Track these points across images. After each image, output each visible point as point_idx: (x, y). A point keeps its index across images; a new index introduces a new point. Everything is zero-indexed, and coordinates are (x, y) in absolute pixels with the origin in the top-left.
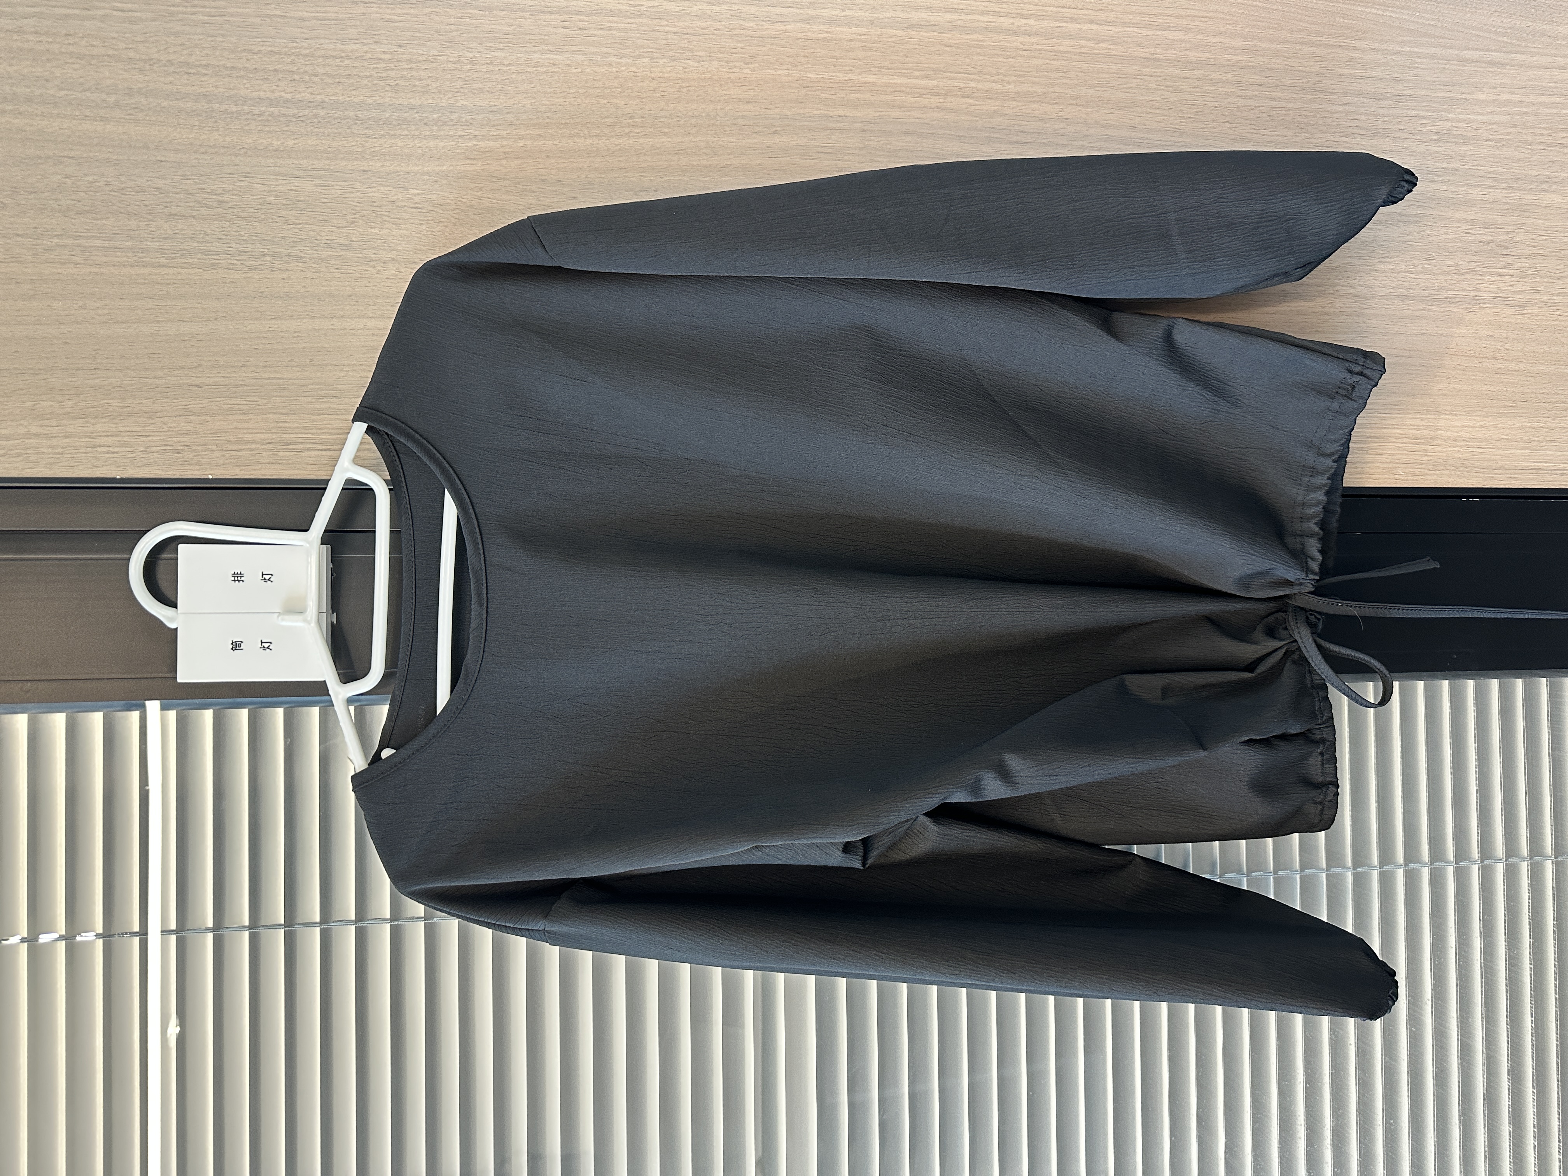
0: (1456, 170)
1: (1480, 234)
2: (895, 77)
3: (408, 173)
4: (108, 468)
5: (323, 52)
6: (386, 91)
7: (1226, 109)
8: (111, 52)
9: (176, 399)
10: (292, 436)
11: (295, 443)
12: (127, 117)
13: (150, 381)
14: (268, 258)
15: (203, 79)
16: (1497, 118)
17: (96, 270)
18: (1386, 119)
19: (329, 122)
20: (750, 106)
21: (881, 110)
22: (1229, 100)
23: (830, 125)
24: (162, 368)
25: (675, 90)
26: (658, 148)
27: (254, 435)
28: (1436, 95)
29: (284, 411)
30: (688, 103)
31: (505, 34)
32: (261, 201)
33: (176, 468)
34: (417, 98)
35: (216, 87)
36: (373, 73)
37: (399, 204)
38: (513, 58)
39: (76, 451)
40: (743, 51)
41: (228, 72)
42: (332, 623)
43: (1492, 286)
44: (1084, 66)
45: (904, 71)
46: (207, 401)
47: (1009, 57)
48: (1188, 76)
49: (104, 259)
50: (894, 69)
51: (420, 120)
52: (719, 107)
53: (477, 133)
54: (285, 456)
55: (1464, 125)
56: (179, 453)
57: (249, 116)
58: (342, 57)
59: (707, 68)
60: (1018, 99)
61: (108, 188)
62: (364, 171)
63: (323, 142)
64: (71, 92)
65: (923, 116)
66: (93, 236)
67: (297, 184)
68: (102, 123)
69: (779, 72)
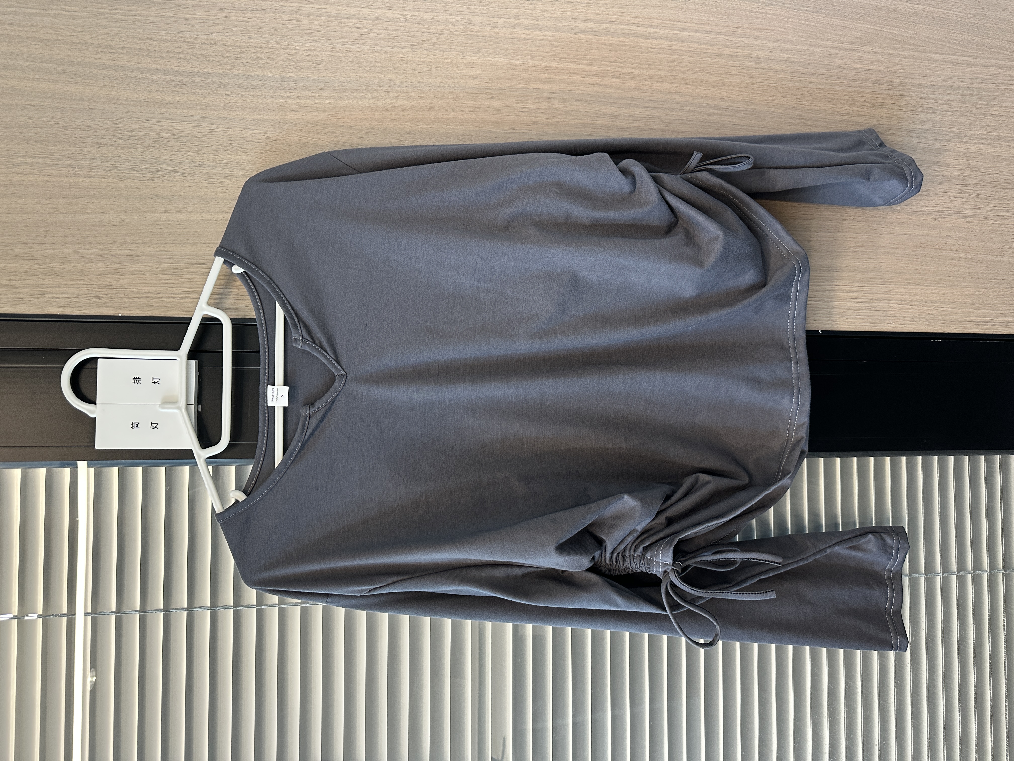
0: (927, 130)
1: (942, 171)
2: (570, 64)
3: (254, 119)
4: (52, 308)
5: (199, 41)
6: (240, 67)
7: (781, 89)
8: (60, 38)
9: (98, 263)
10: (174, 289)
11: (176, 294)
12: (70, 80)
13: (81, 252)
14: (161, 173)
15: (120, 56)
16: (952, 98)
17: (48, 179)
18: (884, 97)
19: (202, 86)
20: (476, 81)
21: (561, 85)
22: (784, 82)
23: (528, 94)
24: (90, 243)
25: (428, 69)
26: (416, 107)
27: (149, 288)
28: (915, 82)
29: (169, 273)
30: (436, 78)
31: (318, 31)
32: (157, 136)
33: (98, 309)
34: (260, 71)
35: (129, 62)
36: (232, 54)
37: (247, 139)
38: (323, 46)
39: (31, 297)
40: (473, 45)
41: (137, 52)
42: (198, 411)
43: (949, 204)
44: (691, 59)
45: (576, 60)
46: (118, 265)
47: (643, 52)
48: (757, 67)
49: (53, 172)
50: (569, 59)
51: (262, 86)
52: (456, 81)
53: (299, 95)
54: (170, 302)
55: (933, 101)
56: (99, 299)
57: (150, 81)
58: (211, 44)
59: (449, 56)
60: (649, 80)
61: (57, 126)
62: (225, 117)
63: (198, 98)
64: (33, 63)
65: (587, 89)
66: (46, 157)
67: (180, 125)
68: (53, 83)
69: (496, 59)
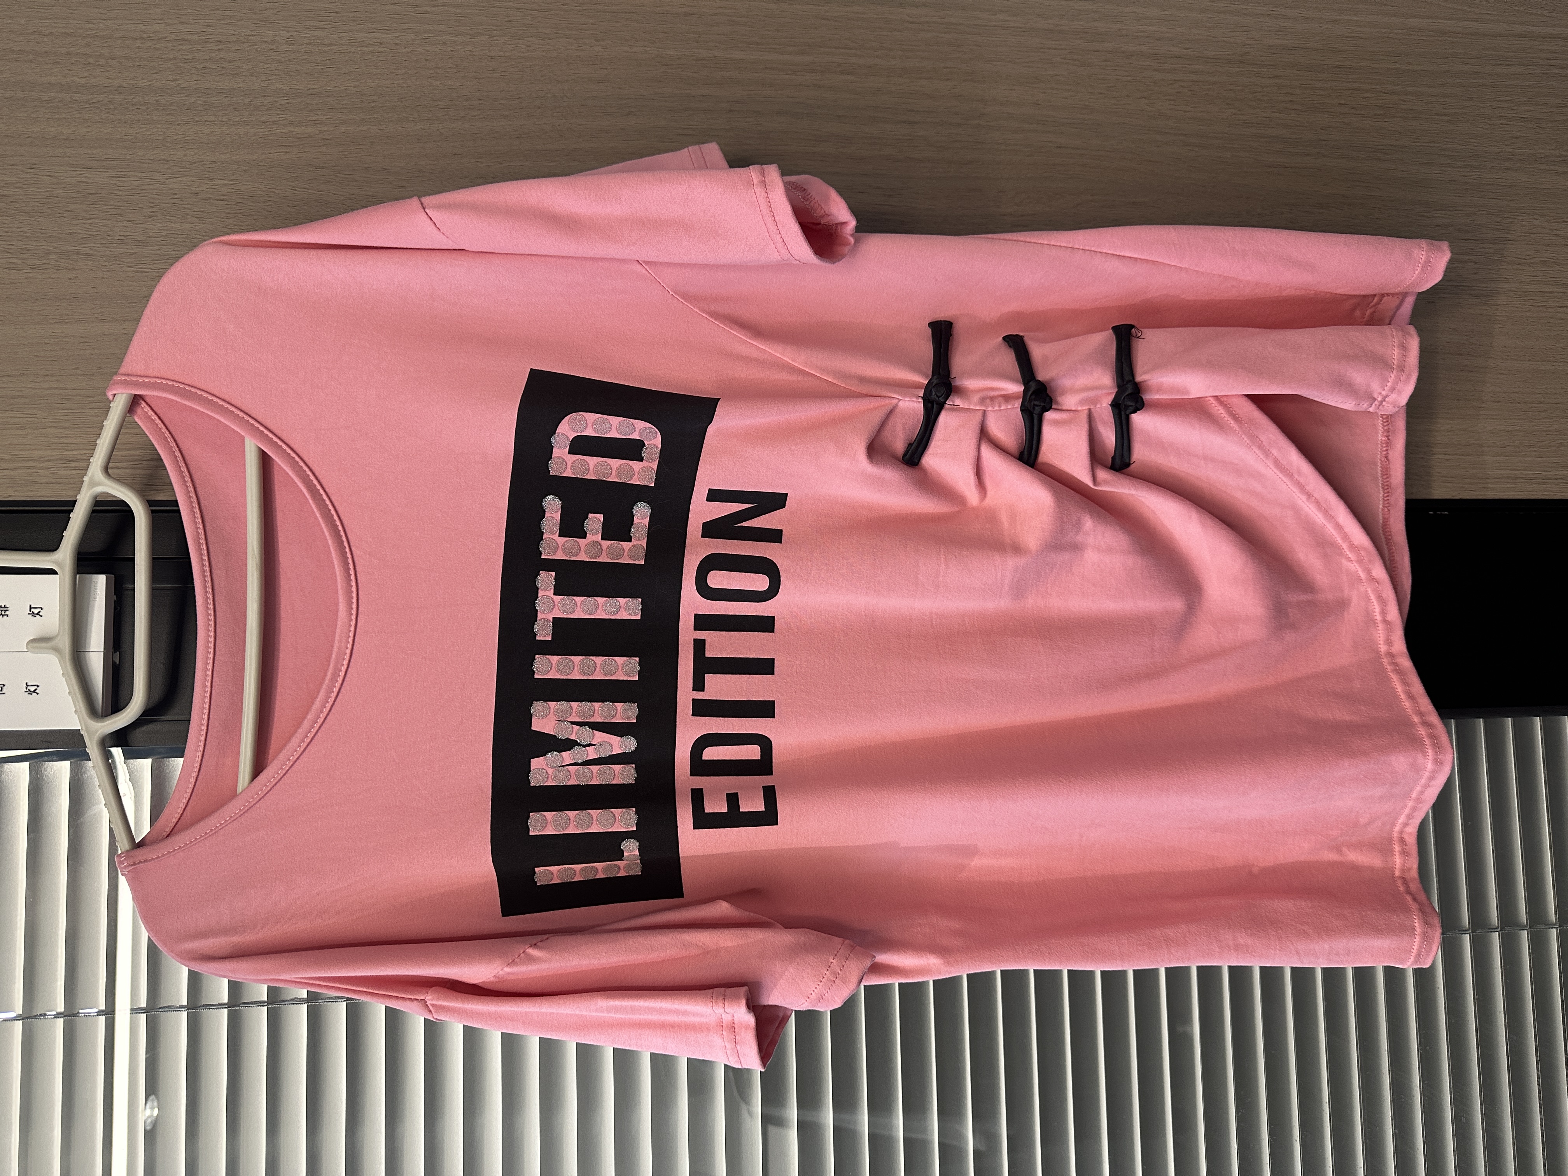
0: (1406, 147)
2: (766, 53)
3: (215, 162)
5: (122, 34)
6: (192, 74)
7: (1141, 84)
16: (1449, 91)
18: (1325, 93)
19: (127, 108)
20: (602, 86)
21: (751, 88)
22: (1145, 74)
23: (692, 105)
25: (517, 69)
26: (496, 132)
27: (30, 452)
28: (1380, 66)
30: (531, 83)
34: (227, 81)
36: (178, 55)
37: (203, 195)
38: (335, 37)
40: (595, 27)
41: (15, 56)
42: (114, 663)
44: (979, 39)
45: (775, 47)
47: (895, 30)
48: (1097, 48)
50: (763, 44)
51: (230, 105)
52: (566, 88)
53: (292, 118)
57: (37, 103)
59: (554, 46)
60: (906, 75)
62: (165, 160)
65: (797, 94)
67: (89, 176)
69: (635, 49)
